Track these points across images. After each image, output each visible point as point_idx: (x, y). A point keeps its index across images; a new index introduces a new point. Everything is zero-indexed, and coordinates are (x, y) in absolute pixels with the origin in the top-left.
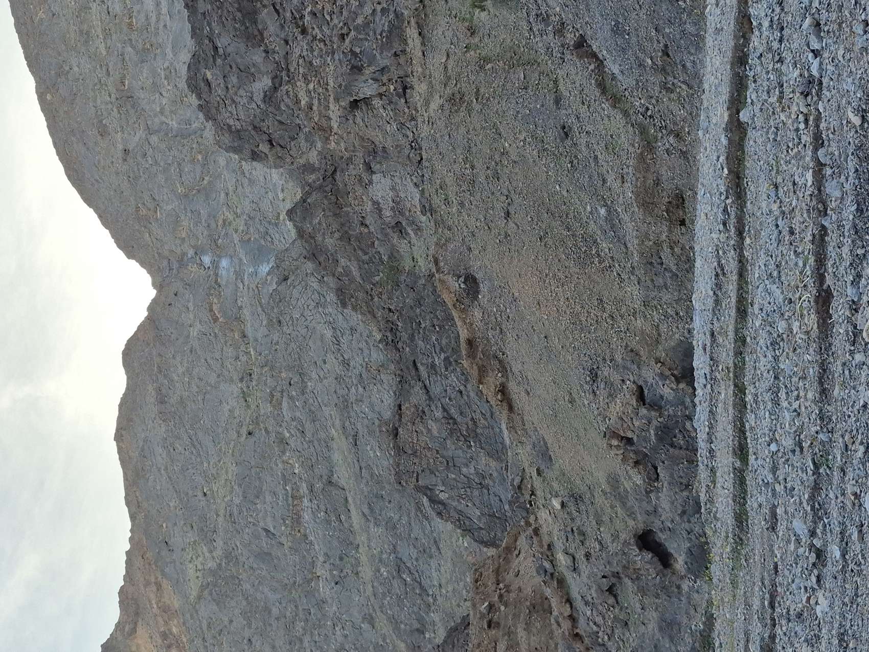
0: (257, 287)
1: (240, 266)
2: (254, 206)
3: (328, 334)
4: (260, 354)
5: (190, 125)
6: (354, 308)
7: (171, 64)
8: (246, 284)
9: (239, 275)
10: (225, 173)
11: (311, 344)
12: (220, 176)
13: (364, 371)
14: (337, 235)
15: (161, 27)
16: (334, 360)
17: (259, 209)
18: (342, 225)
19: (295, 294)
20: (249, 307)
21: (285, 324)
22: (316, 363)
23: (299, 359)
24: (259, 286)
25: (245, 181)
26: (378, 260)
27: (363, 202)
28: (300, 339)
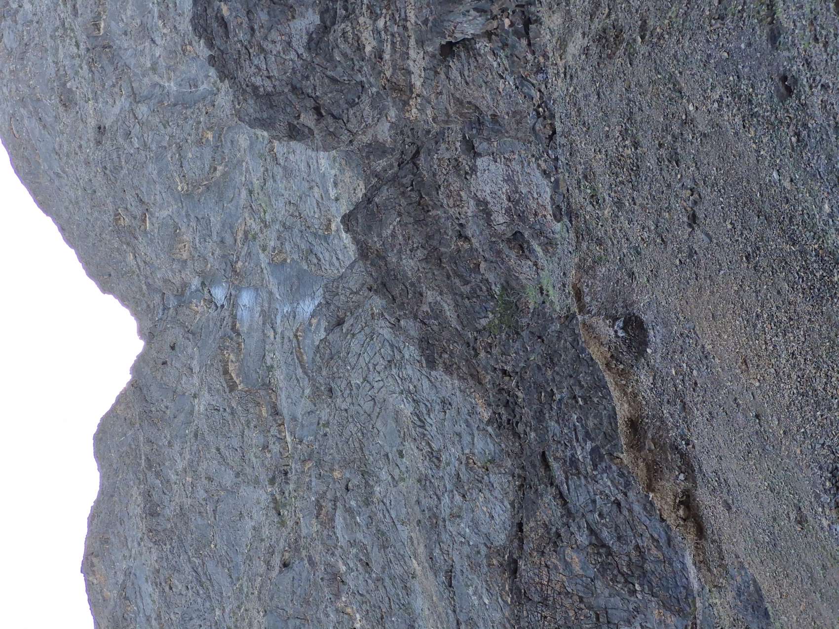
0: (296, 336)
1: (270, 304)
2: (292, 209)
3: (407, 409)
4: (301, 442)
5: (196, 86)
6: (448, 370)
8: (279, 330)
9: (268, 317)
10: (248, 159)
11: (379, 425)
12: (240, 162)
13: (464, 470)
14: (420, 254)
16: (416, 450)
17: (300, 214)
18: (429, 237)
19: (355, 347)
20: (284, 368)
21: (340, 394)
22: (387, 455)
23: (361, 449)
24: (299, 334)
25: (279, 171)
26: (486, 293)
27: (461, 201)
28: (363, 418)
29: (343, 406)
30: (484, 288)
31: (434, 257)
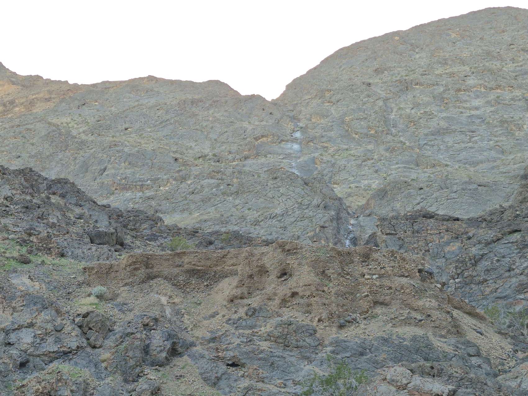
0: (281, 168)
1: (295, 157)
2: (342, 167)
3: (278, 211)
5: (393, 127)
7: (436, 116)
8: (283, 161)
9: (288, 156)
10: (362, 149)
11: (262, 200)
12: (360, 145)
15: (460, 110)
16: (257, 215)
17: (340, 171)
19: (298, 190)
20: (267, 162)
22: (247, 203)
23: (249, 191)
24: (283, 170)
25: (359, 162)
28: (264, 192)
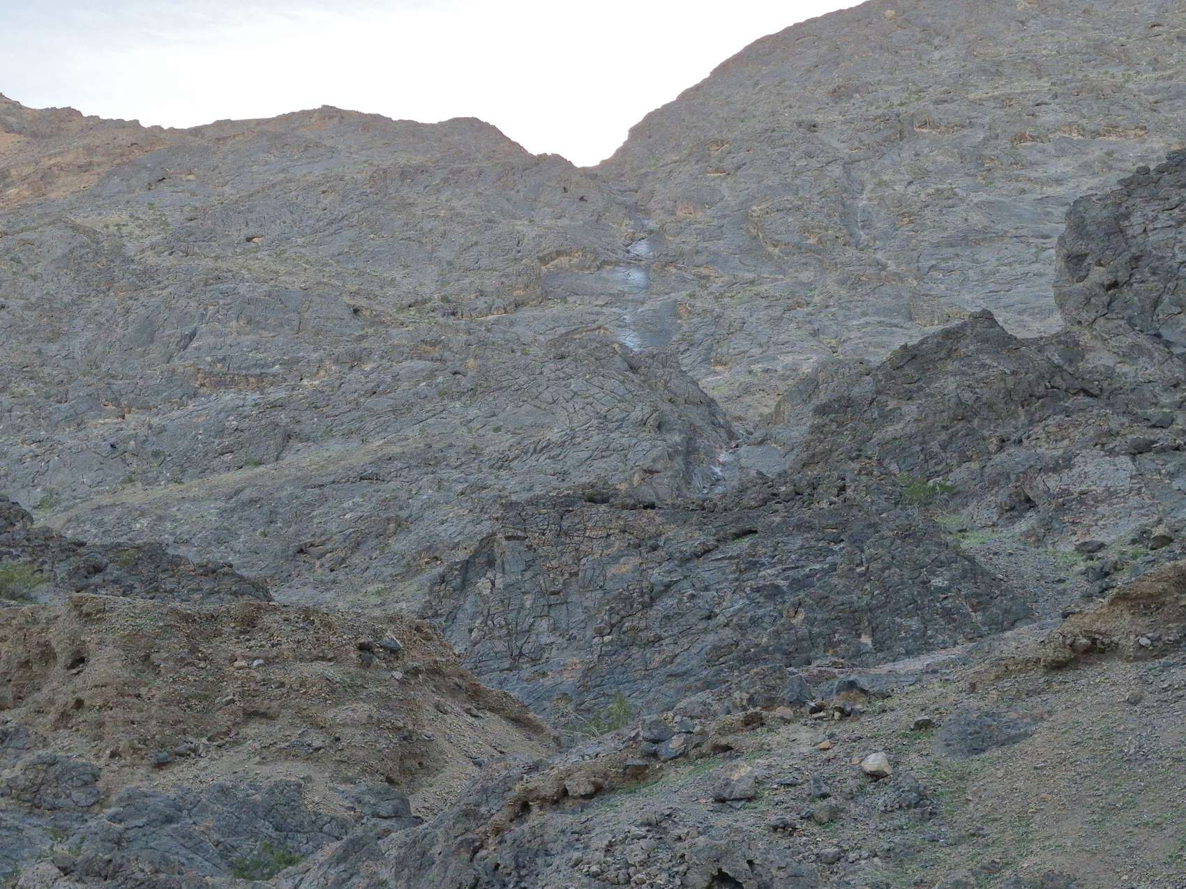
0: (599, 328)
1: (633, 301)
2: (737, 325)
3: (554, 435)
4: (488, 330)
5: (863, 227)
7: (962, 200)
8: (605, 310)
9: (617, 298)
10: (787, 280)
11: (527, 407)
12: (784, 272)
15: (1021, 185)
16: (508, 444)
17: (732, 333)
18: (990, 406)
19: (610, 384)
20: (566, 314)
21: (560, 367)
22: (494, 415)
23: (501, 388)
24: (602, 331)
25: (777, 312)
26: (933, 470)
27: (1056, 441)
28: (534, 390)
29: (545, 370)
30: (939, 468)
31: (963, 413)
